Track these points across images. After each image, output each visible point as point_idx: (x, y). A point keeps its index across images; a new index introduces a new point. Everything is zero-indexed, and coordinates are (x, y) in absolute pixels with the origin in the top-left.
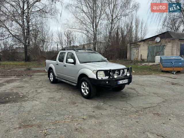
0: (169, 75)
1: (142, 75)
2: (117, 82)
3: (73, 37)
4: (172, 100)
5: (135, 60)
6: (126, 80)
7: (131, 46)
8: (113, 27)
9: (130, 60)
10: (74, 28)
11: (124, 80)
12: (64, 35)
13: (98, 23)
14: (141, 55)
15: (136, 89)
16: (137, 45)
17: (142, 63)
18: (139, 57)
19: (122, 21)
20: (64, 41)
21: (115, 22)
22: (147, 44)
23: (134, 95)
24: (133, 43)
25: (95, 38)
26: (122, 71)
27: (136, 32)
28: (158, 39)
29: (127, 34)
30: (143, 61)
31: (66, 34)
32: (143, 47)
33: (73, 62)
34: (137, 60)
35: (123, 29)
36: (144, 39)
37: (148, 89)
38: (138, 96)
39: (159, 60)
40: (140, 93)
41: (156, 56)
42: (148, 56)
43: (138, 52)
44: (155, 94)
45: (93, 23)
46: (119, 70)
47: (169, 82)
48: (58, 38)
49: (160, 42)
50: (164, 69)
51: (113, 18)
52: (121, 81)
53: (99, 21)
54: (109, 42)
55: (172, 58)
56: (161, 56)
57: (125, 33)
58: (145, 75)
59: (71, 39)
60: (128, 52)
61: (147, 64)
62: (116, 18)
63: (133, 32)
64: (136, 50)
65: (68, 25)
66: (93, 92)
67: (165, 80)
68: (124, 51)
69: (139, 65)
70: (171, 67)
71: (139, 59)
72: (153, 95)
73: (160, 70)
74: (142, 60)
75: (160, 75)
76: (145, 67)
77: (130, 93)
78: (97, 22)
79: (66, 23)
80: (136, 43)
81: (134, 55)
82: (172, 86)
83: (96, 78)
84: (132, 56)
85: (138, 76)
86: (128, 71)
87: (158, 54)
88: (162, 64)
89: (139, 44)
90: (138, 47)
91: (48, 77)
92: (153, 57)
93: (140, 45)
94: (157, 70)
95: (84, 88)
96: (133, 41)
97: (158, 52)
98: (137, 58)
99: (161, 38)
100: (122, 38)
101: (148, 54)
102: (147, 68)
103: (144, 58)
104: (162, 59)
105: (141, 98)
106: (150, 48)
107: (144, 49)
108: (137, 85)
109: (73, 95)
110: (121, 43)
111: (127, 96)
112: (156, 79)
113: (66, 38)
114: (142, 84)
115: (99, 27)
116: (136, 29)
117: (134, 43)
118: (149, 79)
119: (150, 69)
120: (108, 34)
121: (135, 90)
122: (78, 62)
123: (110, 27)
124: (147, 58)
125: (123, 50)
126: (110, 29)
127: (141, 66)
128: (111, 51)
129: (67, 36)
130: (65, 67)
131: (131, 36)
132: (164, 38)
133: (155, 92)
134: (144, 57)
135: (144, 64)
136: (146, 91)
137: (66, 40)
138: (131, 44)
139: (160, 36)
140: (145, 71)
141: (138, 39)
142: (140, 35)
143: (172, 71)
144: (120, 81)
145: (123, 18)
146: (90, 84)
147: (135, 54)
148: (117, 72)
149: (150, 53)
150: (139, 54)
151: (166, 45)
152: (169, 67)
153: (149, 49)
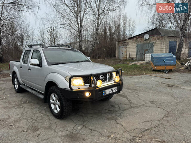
0: (161, 75)
1: (132, 76)
2: (102, 92)
3: (57, 34)
4: (176, 113)
5: (124, 58)
6: (114, 88)
7: (119, 44)
8: (100, 23)
9: (119, 59)
10: (55, 23)
11: (112, 89)
12: (47, 32)
13: (83, 18)
14: (130, 53)
15: (127, 96)
16: (125, 43)
17: (131, 61)
18: (127, 55)
19: (110, 16)
20: (47, 39)
21: (102, 17)
22: (136, 41)
23: (126, 106)
24: (121, 41)
25: (80, 35)
26: (109, 75)
27: (124, 30)
28: (147, 36)
29: (115, 31)
30: (132, 59)
31: (49, 31)
32: (132, 45)
33: (38, 63)
34: (126, 59)
35: (111, 26)
36: (133, 36)
37: (142, 95)
38: (131, 107)
39: (150, 58)
40: (133, 102)
41: (146, 53)
42: (137, 54)
43: (127, 50)
44: (152, 102)
45: (77, 18)
46: (105, 74)
47: (164, 83)
48: (40, 35)
49: (149, 39)
50: (156, 68)
51: (100, 13)
52: (108, 90)
53: (84, 15)
54: (96, 39)
55: (163, 56)
56: (152, 54)
57: (113, 30)
58: (136, 75)
59: (55, 37)
60: (116, 50)
61: (136, 62)
62: (103, 13)
63: (121, 30)
64: (124, 48)
65: (48, 20)
66: (66, 109)
67: (159, 81)
68: (113, 49)
69: (128, 64)
70: (163, 66)
71: (127, 58)
72: (150, 104)
73: (151, 68)
74: (130, 59)
75: (153, 75)
76: (134, 66)
77: (120, 104)
78: (82, 16)
79: (45, 18)
80: (124, 41)
81: (122, 53)
82: (169, 89)
83: (69, 89)
84: (121, 54)
85: (128, 76)
86: (117, 75)
87: (147, 52)
88: (153, 62)
89: (127, 41)
90: (127, 45)
91: (13, 84)
92: (142, 55)
93: (128, 43)
94: (148, 69)
95: (53, 102)
96: (122, 38)
97: (147, 50)
98: (126, 57)
99: (150, 35)
100: (110, 36)
101: (137, 52)
102: (137, 68)
103: (133, 57)
104: (153, 57)
105: (136, 110)
106: (139, 46)
107: (132, 46)
108: (128, 89)
109: (40, 112)
110: (109, 41)
111: (117, 109)
112: (149, 80)
113: (48, 36)
114: (134, 88)
115: (84, 23)
116: (124, 27)
117: (123, 41)
118: (141, 80)
119: (140, 68)
120: (95, 31)
121: (127, 99)
122: (45, 63)
123: (97, 23)
124: (135, 56)
125: (111, 48)
126: (96, 25)
127: (131, 65)
128: (98, 49)
129: (50, 33)
130: (29, 71)
131: (119, 34)
132: (153, 35)
133: (152, 100)
134: (133, 55)
135: (133, 63)
136: (140, 98)
137: (50, 38)
138: (119, 42)
139: (149, 33)
140: (135, 70)
141: (127, 37)
142: (128, 32)
143: (164, 70)
144: (106, 91)
145: (110, 13)
146: (62, 98)
147: (124, 52)
148: (102, 76)
149: (138, 51)
150: (127, 52)
151: (155, 42)
152: (161, 66)
153: (137, 47)
